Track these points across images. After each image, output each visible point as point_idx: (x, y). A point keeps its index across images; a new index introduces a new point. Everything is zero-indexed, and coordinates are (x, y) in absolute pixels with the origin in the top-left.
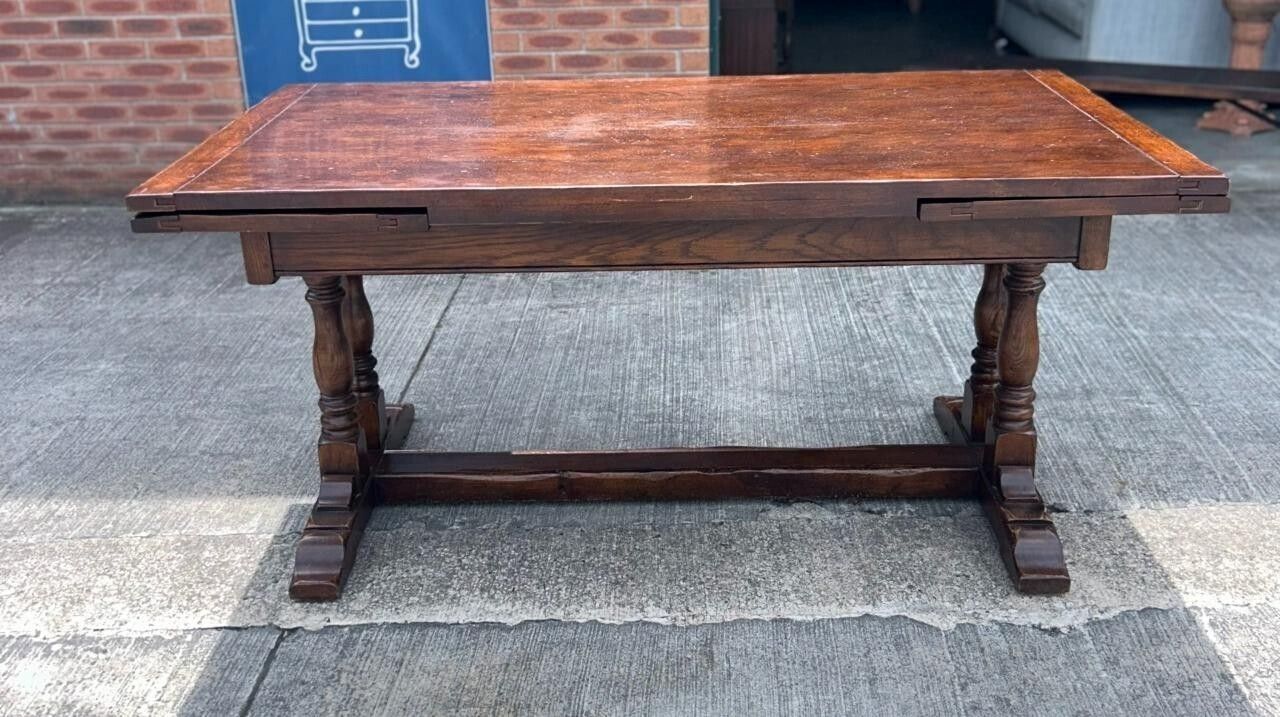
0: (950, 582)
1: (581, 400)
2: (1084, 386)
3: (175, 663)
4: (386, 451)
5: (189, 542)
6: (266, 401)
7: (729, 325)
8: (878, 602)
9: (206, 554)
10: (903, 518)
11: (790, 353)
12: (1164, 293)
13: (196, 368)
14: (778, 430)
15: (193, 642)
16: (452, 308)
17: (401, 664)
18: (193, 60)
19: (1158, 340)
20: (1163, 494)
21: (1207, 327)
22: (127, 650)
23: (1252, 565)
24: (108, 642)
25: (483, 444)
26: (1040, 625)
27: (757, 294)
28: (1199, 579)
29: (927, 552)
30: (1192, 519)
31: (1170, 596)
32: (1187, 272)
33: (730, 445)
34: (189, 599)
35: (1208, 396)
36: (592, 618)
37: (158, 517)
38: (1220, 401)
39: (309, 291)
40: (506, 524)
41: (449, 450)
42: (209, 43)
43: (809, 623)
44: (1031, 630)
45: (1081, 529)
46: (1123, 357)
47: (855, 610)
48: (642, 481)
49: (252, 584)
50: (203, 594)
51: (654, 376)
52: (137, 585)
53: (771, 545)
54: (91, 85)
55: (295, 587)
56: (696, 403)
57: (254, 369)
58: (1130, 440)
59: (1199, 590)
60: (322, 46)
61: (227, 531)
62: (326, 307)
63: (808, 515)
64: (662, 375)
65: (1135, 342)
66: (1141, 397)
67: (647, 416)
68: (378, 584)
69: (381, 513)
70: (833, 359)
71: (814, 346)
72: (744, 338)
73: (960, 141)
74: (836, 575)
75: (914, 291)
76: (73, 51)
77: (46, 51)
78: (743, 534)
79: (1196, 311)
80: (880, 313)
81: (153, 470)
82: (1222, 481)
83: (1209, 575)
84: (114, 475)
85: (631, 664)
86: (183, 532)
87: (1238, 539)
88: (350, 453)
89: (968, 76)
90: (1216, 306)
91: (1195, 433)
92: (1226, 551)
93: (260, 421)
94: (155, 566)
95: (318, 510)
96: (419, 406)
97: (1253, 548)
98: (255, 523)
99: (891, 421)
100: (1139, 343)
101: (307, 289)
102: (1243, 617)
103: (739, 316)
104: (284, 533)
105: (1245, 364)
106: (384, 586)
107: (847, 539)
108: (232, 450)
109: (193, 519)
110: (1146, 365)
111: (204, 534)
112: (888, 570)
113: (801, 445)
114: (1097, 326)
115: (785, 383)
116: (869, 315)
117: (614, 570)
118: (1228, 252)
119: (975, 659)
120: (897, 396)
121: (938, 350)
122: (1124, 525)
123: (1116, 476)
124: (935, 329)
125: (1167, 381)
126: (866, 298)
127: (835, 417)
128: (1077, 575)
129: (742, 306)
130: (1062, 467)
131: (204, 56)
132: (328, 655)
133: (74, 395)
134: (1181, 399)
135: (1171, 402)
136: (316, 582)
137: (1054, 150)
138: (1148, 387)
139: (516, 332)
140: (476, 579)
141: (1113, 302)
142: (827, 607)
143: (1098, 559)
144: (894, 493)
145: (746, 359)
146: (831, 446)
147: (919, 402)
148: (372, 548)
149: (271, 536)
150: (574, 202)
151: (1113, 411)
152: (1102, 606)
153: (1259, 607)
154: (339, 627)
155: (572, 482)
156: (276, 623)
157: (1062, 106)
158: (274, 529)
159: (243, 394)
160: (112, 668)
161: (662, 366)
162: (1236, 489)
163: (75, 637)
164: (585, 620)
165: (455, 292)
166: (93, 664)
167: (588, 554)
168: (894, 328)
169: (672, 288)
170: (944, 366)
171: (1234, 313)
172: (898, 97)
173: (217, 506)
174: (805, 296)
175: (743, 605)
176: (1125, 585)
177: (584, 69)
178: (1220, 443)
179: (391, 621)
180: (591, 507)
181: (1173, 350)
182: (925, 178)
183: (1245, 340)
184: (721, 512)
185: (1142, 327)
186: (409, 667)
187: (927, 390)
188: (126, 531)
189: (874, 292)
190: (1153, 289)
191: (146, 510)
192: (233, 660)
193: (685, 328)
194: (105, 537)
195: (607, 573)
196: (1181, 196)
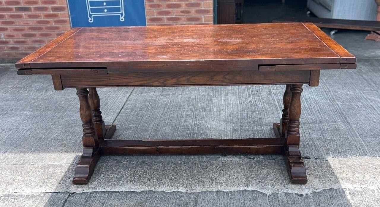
0: (272, 180)
1: (167, 124)
2: (320, 120)
3: (37, 203)
4: (105, 140)
5: (45, 166)
6: (73, 123)
7: (215, 101)
8: (249, 186)
9: (50, 170)
10: (259, 160)
11: (232, 109)
12: (348, 91)
13: (53, 113)
14: (225, 133)
15: (43, 196)
16: (131, 95)
17: (104, 204)
18: (56, 19)
19: (344, 105)
20: (340, 153)
21: (360, 101)
22: (23, 199)
23: (364, 175)
24: (18, 196)
25: (136, 137)
26: (297, 193)
27: (224, 91)
28: (347, 180)
29: (265, 171)
30: (348, 161)
31: (338, 185)
32: (356, 84)
33: (210, 138)
34: (43, 184)
35: (358, 123)
36: (163, 190)
37: (37, 158)
38: (361, 125)
39: (78, 92)
40: (140, 162)
41: (125, 139)
42: (60, 14)
43: (227, 192)
44: (294, 195)
45: (313, 164)
46: (333, 111)
47: (242, 188)
48: (181, 149)
49: (62, 179)
50: (47, 182)
51: (190, 116)
52: (28, 179)
53: (219, 168)
54: (26, 27)
55: (74, 180)
56: (201, 125)
57: (70, 114)
58: (332, 136)
59: (347, 183)
60: (94, 15)
61: (57, 163)
62: (82, 96)
63: (231, 159)
64: (192, 116)
65: (337, 106)
66: (337, 123)
67: (186, 129)
68: (100, 179)
69: (103, 158)
70: (244, 111)
71: (239, 107)
72: (218, 105)
73: (275, 46)
74: (237, 178)
75: (272, 90)
76: (20, 17)
77: (12, 16)
78: (211, 165)
79: (357, 96)
80: (261, 97)
81: (37, 144)
82: (359, 149)
83: (351, 178)
84: (25, 146)
85: (172, 204)
86: (44, 163)
87: (361, 167)
88: (92, 140)
89: (284, 25)
90: (364, 95)
91: (352, 134)
92: (357, 171)
93: (70, 130)
94: (34, 173)
95: (82, 157)
96: (118, 125)
97: (365, 170)
98: (65, 160)
99: (260, 131)
100: (339, 107)
101: (77, 91)
102: (360, 192)
103: (218, 98)
104: (73, 164)
105: (370, 113)
106: (101, 180)
107: (242, 167)
108: (61, 138)
109: (47, 159)
110: (340, 113)
111: (50, 164)
112: (253, 176)
113: (232, 138)
114: (326, 101)
115: (229, 119)
116: (257, 98)
117: (171, 176)
118: (370, 78)
119: (276, 204)
120: (262, 123)
121: (277, 109)
122: (327, 163)
123: (326, 148)
124: (277, 102)
125: (346, 118)
126: (257, 92)
127: (243, 129)
128: (310, 178)
129: (219, 95)
130: (310, 145)
131: (59, 18)
132: (83, 201)
133: (16, 121)
134: (349, 124)
135: (346, 125)
136: (81, 179)
137: (304, 49)
138: (339, 120)
139: (150, 103)
140: (129, 178)
141: (332, 94)
142: (233, 187)
143: (317, 173)
144: (257, 153)
145: (218, 111)
146: (241, 138)
147: (269, 125)
148: (99, 169)
149: (69, 165)
150: (152, 66)
151: (328, 127)
152: (317, 188)
153: (365, 188)
154: (87, 192)
155: (160, 149)
156: (68, 191)
157: (310, 35)
158: (70, 163)
159: (66, 121)
160: (18, 204)
161: (193, 113)
162: (363, 152)
163: (9, 195)
164: (160, 191)
165: (133, 90)
166: (13, 203)
167: (164, 171)
168: (264, 102)
169: (198, 89)
170: (278, 113)
171: (369, 97)
172: (260, 31)
173: (55, 155)
174: (238, 92)
175: (208, 186)
176: (325, 181)
177: (174, 22)
178: (360, 137)
179: (102, 191)
180: (166, 157)
181: (349, 109)
182: (261, 58)
183: (371, 106)
184: (205, 158)
185: (340, 101)
186: (106, 205)
187: (272, 121)
188: (27, 163)
189: (260, 90)
190: (345, 89)
191: (33, 156)
192: (54, 202)
193: (201, 102)
194: (20, 164)
195: (168, 176)
196: (341, 64)
